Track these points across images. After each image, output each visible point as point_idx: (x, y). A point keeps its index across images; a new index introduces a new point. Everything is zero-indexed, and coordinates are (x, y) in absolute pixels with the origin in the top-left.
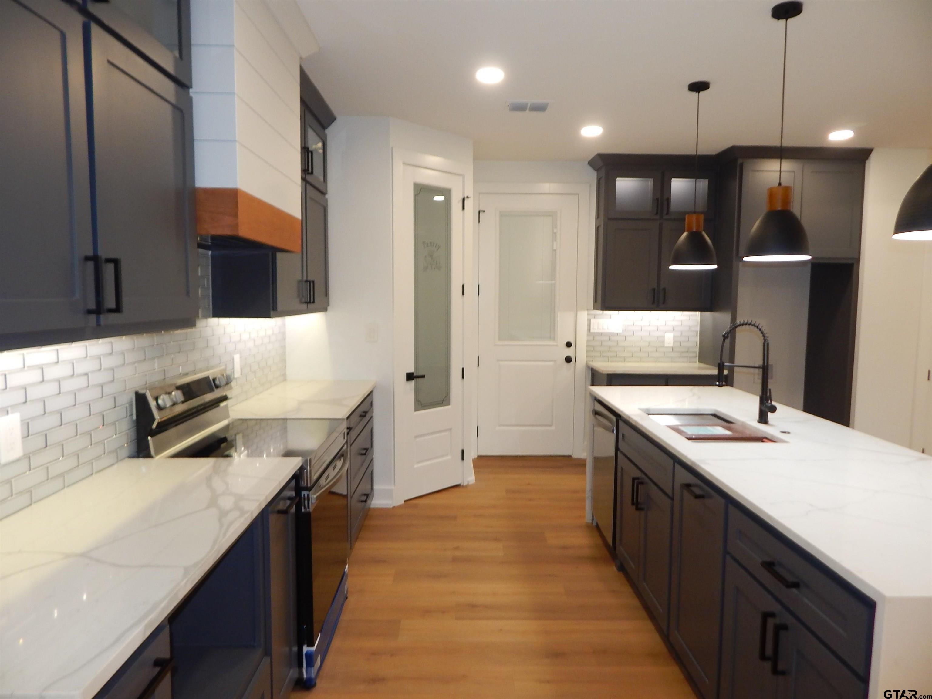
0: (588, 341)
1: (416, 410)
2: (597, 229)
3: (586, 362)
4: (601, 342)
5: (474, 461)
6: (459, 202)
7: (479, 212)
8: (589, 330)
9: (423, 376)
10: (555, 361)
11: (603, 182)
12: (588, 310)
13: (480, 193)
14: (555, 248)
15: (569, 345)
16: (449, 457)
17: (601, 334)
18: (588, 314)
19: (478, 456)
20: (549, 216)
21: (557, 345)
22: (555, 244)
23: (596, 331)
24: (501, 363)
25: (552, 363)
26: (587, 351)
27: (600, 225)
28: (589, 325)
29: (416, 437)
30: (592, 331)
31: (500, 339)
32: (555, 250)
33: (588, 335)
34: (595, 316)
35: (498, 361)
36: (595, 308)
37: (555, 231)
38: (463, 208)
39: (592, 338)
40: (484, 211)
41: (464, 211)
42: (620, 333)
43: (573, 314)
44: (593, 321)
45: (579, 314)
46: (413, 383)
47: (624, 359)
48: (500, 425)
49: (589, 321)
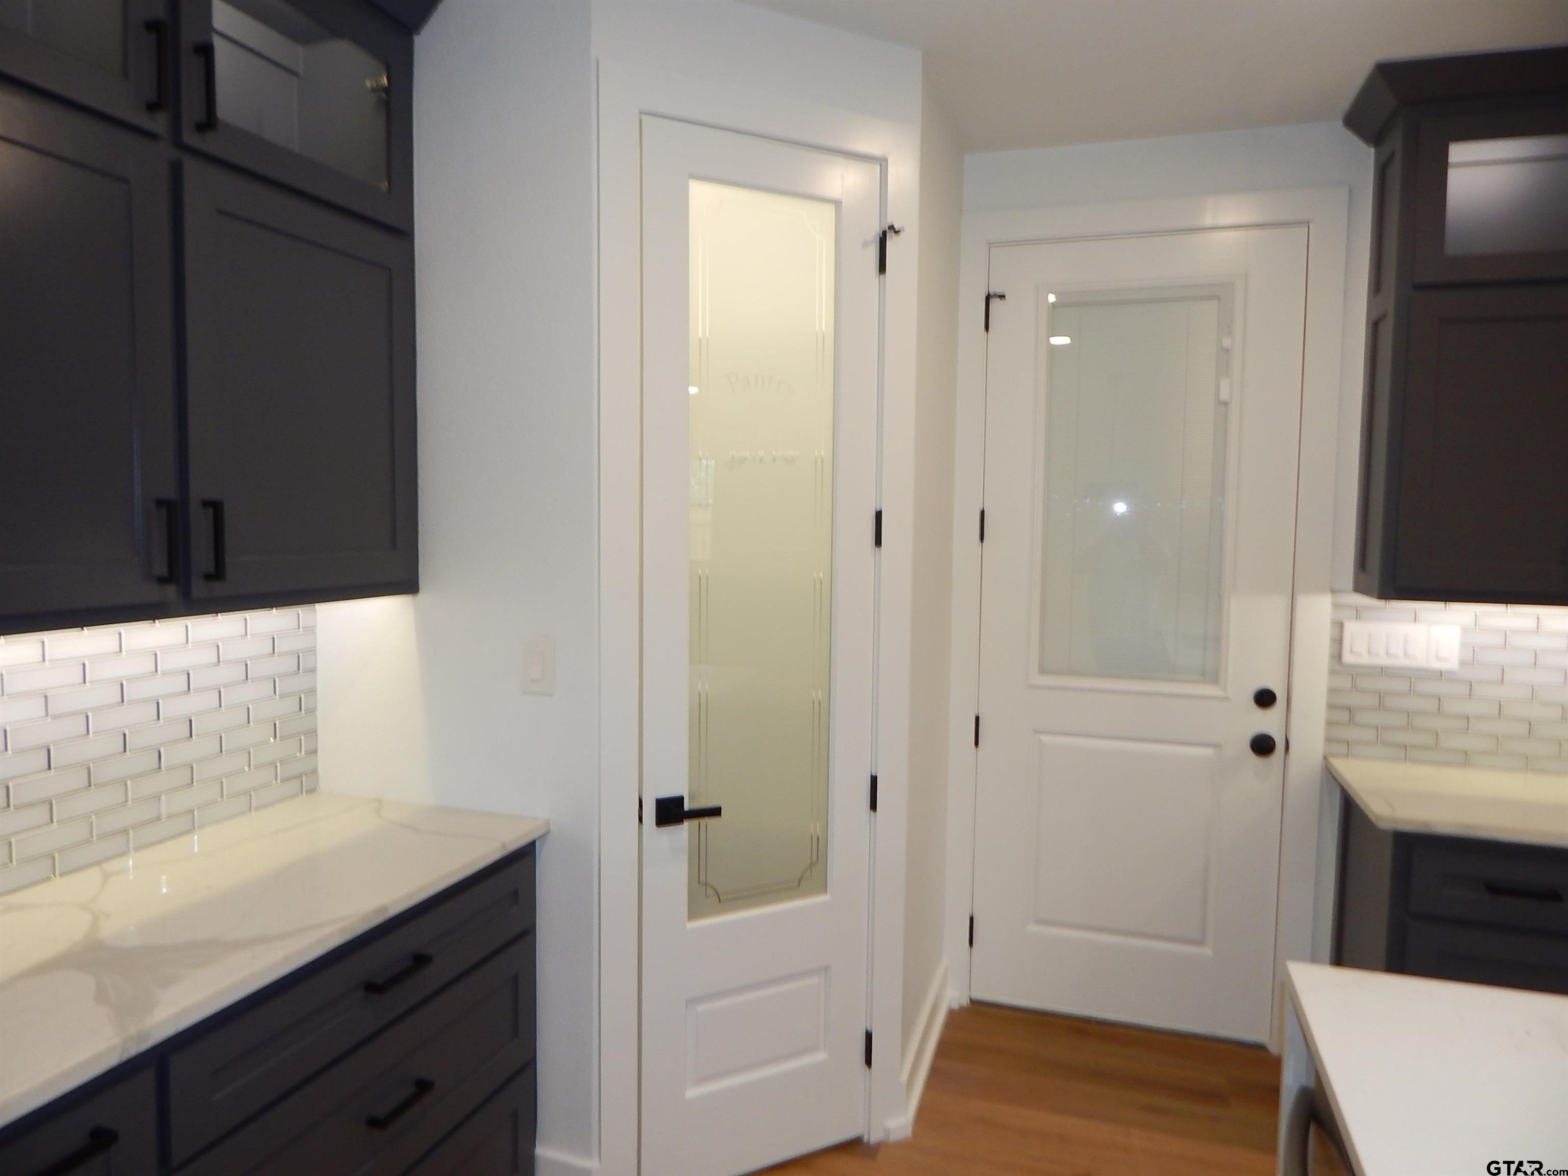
0: (1332, 691)
1: (693, 914)
2: (1374, 327)
3: (1325, 758)
4: (1381, 696)
5: (955, 1019)
6: (865, 245)
7: (988, 298)
8: (1337, 656)
9: (715, 812)
10: (1216, 746)
11: (1396, 170)
12: (1333, 591)
13: (991, 245)
14: (1224, 396)
15: (1265, 699)
16: (820, 1056)
17: (1383, 671)
18: (1336, 606)
19: (972, 1001)
20: (1209, 298)
21: (1226, 699)
22: (1225, 384)
23: (1365, 660)
24: (1045, 738)
25: (1207, 752)
26: (1330, 723)
27: (1383, 316)
28: (1338, 641)
29: (691, 1002)
30: (1348, 658)
31: (1043, 670)
32: (1226, 404)
33: (1332, 672)
34: (1358, 612)
35: (1036, 732)
36: (1359, 588)
37: (1226, 343)
38: (882, 268)
39: (1344, 682)
40: (1002, 297)
41: (885, 276)
42: (1450, 672)
43: (1280, 603)
44: (1351, 627)
45: (1303, 602)
46: (684, 830)
47: (1466, 759)
48: (1040, 922)
49: (1339, 626)
